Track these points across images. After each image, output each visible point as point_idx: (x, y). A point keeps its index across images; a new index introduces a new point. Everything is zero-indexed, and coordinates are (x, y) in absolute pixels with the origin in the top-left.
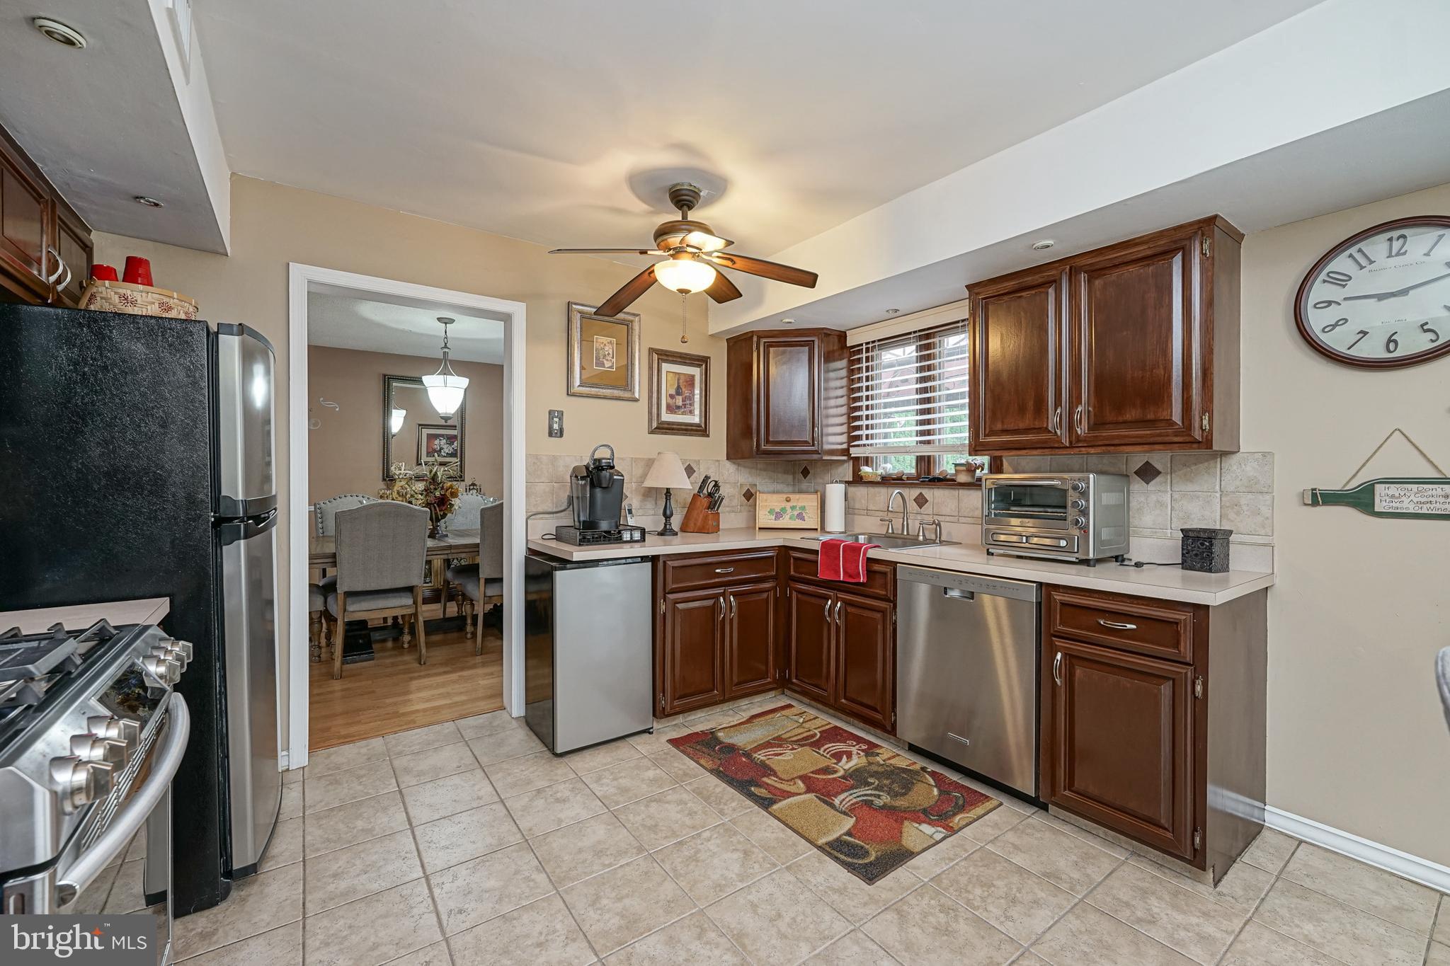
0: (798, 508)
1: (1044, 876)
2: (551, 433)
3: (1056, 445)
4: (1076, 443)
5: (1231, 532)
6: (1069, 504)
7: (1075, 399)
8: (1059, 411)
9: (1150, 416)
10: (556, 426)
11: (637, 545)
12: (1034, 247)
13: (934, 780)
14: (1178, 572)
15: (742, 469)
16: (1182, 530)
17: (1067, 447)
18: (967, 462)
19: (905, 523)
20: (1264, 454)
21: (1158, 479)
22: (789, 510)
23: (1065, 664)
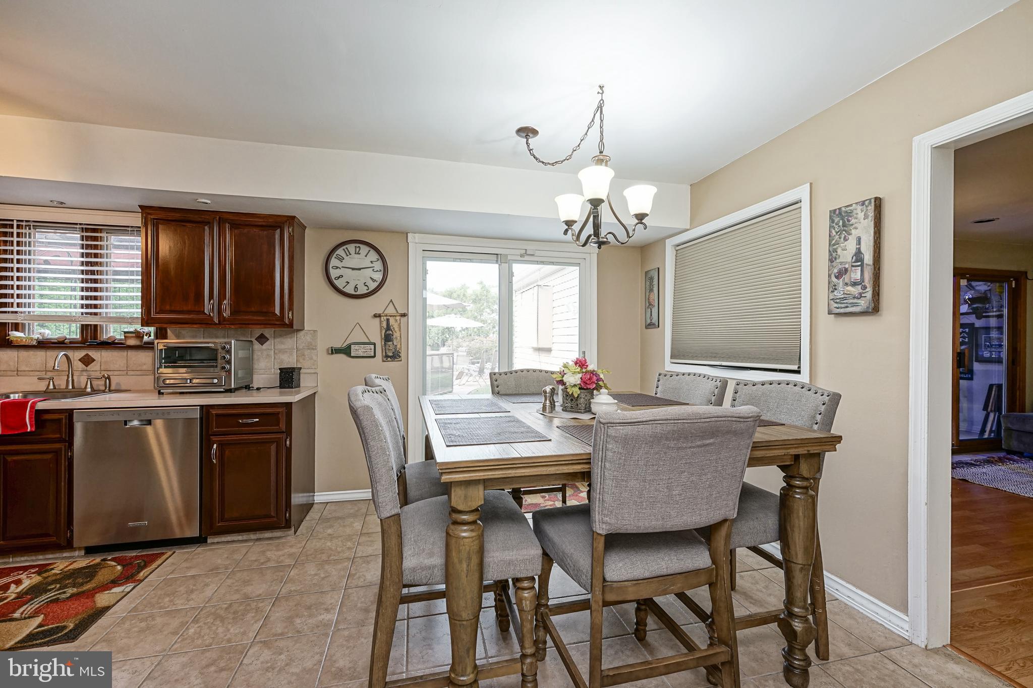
3: (210, 322)
4: (222, 322)
5: (301, 368)
6: (219, 357)
7: (222, 296)
8: (212, 302)
9: (264, 310)
12: (198, 201)
14: (278, 390)
16: (279, 369)
17: (217, 324)
18: (136, 330)
19: (70, 379)
20: (315, 331)
21: (268, 343)
23: (219, 450)
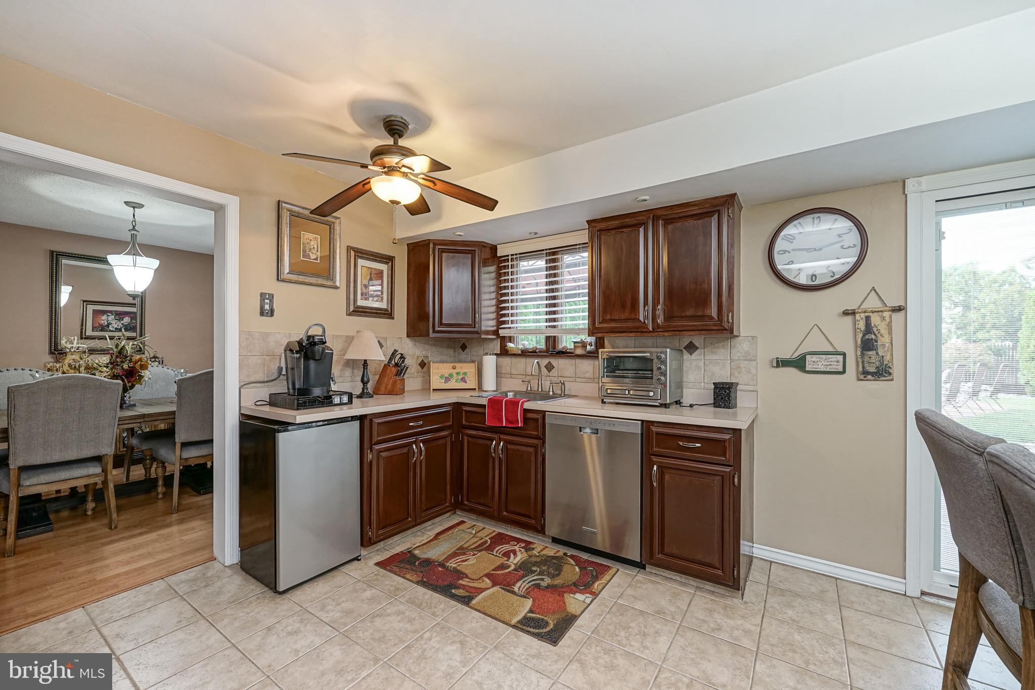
0: (461, 374)
1: (656, 613)
2: (262, 313)
3: (645, 330)
4: (657, 328)
5: (737, 384)
6: (655, 368)
7: (656, 302)
8: (646, 308)
9: (700, 313)
10: (267, 307)
11: (345, 407)
12: (638, 200)
13: (574, 561)
14: (712, 409)
15: (418, 344)
16: (714, 383)
17: (650, 332)
18: (582, 340)
19: (540, 383)
20: (753, 337)
21: (697, 352)
22: (455, 375)
23: (659, 472)
